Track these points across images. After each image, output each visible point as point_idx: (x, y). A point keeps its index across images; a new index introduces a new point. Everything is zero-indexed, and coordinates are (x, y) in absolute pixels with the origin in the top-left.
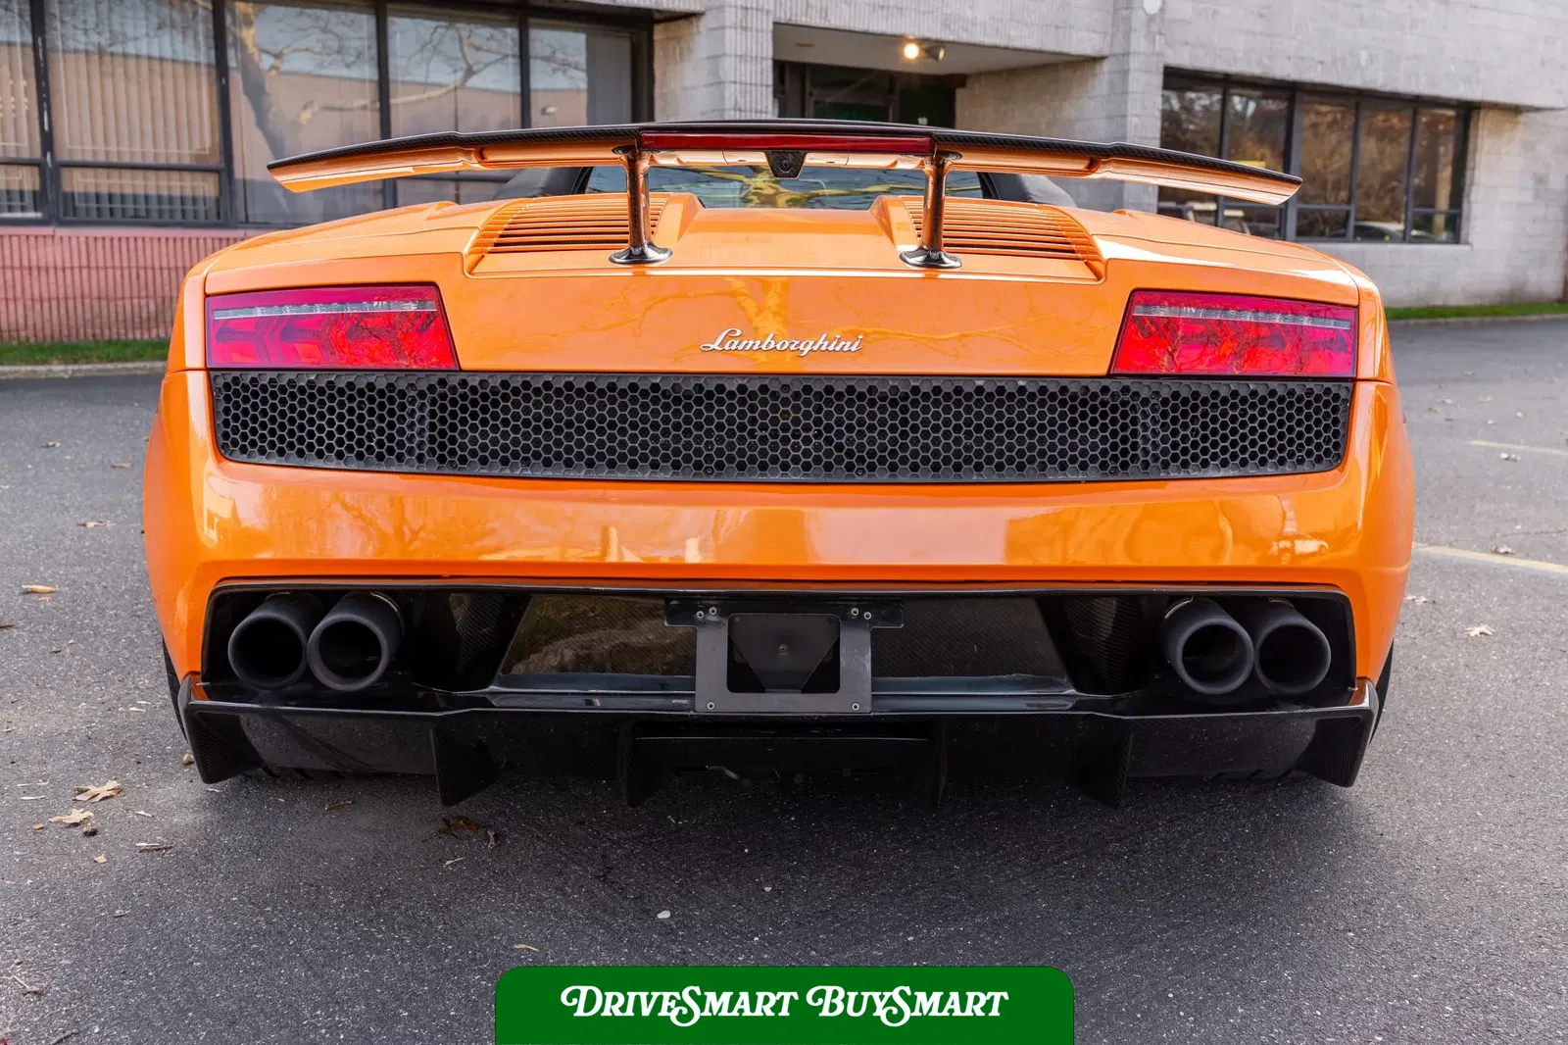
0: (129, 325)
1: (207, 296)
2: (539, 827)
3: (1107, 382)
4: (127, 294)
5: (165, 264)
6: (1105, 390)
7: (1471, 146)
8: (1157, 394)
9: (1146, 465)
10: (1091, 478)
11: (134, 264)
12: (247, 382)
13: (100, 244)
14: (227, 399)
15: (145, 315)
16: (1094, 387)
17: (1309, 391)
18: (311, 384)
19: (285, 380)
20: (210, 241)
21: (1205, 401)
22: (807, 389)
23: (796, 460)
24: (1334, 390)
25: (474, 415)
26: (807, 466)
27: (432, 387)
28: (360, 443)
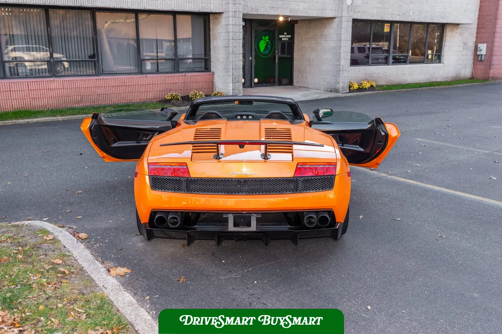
0: (74, 103)
1: (148, 163)
3: (293, 178)
4: (73, 95)
7: (444, 35)
8: (302, 179)
9: (300, 191)
11: (75, 87)
12: (156, 177)
13: (66, 82)
14: (152, 180)
15: (78, 100)
17: (327, 177)
18: (166, 178)
19: (162, 178)
20: (94, 80)
21: (310, 180)
22: (246, 180)
23: (244, 191)
24: (332, 177)
25: (193, 184)
26: (245, 192)
27: (186, 180)
28: (175, 188)
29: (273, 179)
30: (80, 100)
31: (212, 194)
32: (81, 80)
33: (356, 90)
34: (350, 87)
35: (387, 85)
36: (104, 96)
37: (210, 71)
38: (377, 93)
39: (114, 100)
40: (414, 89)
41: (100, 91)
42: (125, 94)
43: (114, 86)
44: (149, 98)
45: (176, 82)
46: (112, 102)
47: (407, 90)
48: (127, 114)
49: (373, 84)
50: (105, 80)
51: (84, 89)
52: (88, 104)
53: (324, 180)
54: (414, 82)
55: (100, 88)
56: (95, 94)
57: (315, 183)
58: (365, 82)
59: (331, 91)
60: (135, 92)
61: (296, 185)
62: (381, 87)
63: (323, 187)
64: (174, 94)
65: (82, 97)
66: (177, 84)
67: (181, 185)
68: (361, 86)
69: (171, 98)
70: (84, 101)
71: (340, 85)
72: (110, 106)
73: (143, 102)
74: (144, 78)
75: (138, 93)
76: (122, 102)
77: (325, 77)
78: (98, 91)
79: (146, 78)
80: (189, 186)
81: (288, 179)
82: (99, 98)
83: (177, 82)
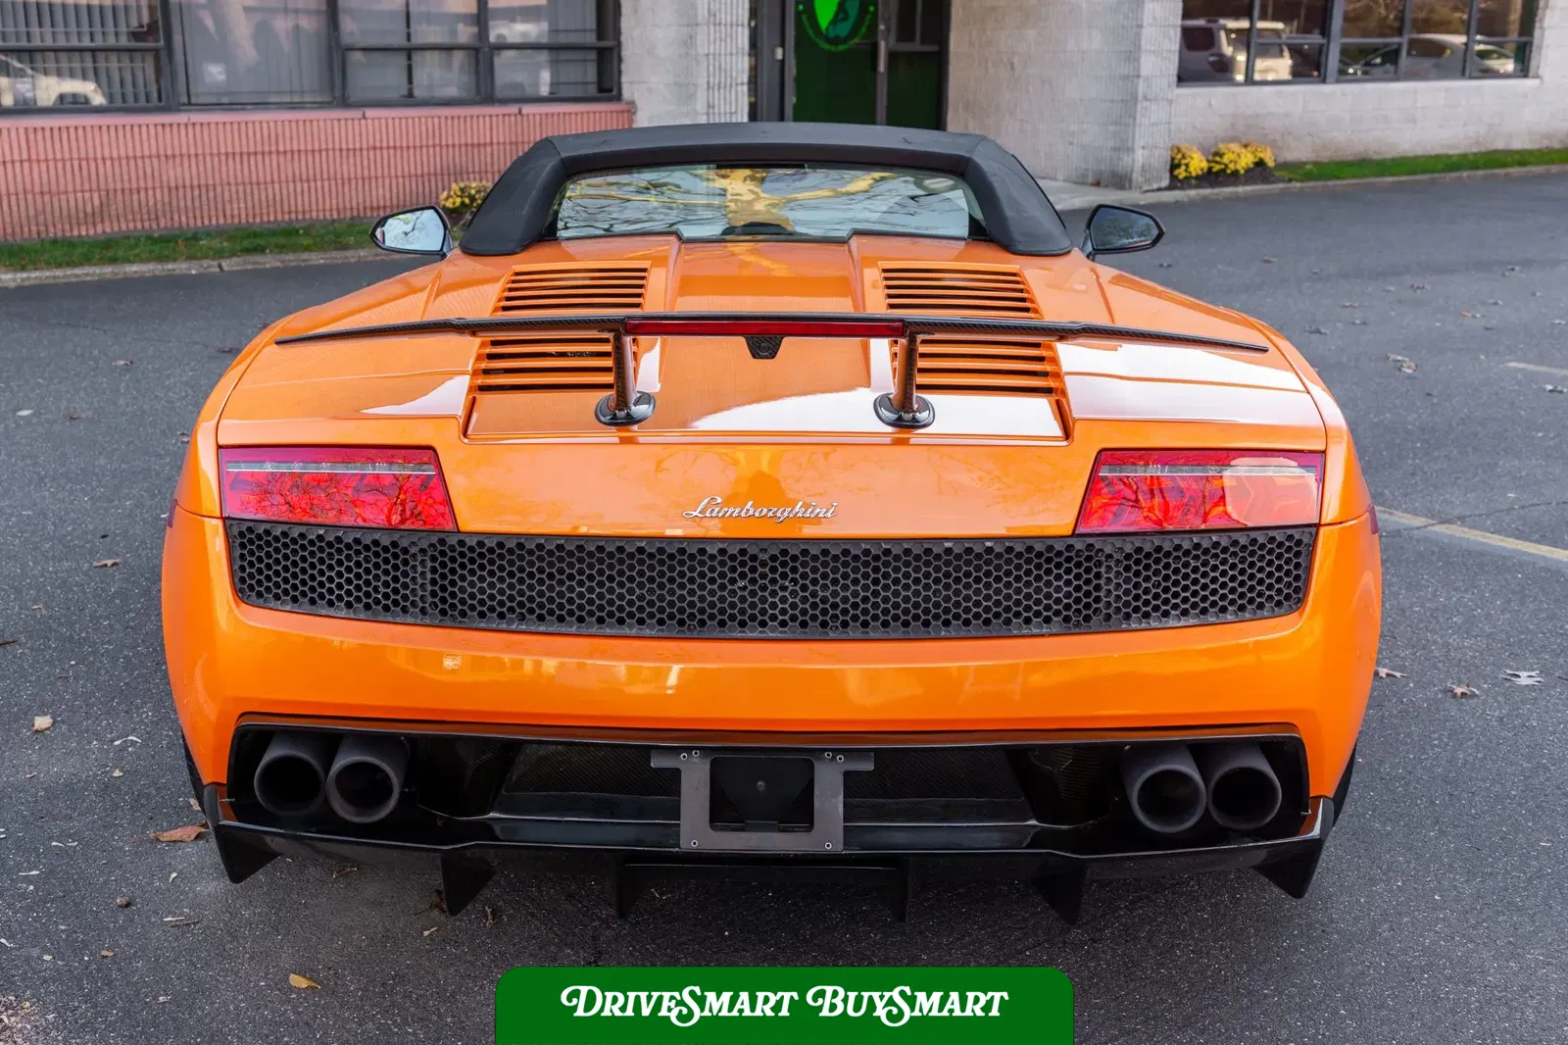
0: (74, 221)
1: (219, 447)
2: (532, 901)
3: (1071, 541)
4: (70, 188)
5: (107, 155)
6: (1070, 548)
8: (1121, 549)
9: (1108, 617)
10: (1054, 631)
11: (76, 155)
12: (261, 532)
13: (40, 135)
14: (243, 546)
15: (89, 210)
16: (1059, 546)
17: (1272, 540)
18: (320, 538)
19: (295, 533)
20: (152, 127)
21: (1168, 554)
22: (784, 552)
23: (773, 618)
24: (1297, 537)
25: (472, 572)
26: (783, 624)
27: (432, 545)
28: (368, 595)
29: (948, 545)
30: (97, 210)
31: (584, 631)
32: (100, 127)
33: (1197, 178)
34: (1174, 166)
35: (1316, 164)
36: (196, 193)
37: (619, 98)
38: (1283, 193)
39: (236, 212)
40: (1425, 177)
41: (179, 175)
42: (277, 186)
43: (234, 154)
44: (375, 205)
45: (482, 141)
46: (229, 221)
47: (1400, 182)
48: (282, 262)
49: (1262, 155)
50: (198, 127)
51: (113, 165)
52: (131, 225)
53: (1252, 554)
54: (1419, 151)
55: (178, 160)
56: (158, 184)
57: (1195, 570)
58: (1235, 147)
59: (1097, 184)
60: (318, 177)
61: (1088, 582)
62: (1294, 170)
63: (1242, 596)
64: (474, 185)
65: (104, 199)
66: (489, 149)
67: (405, 574)
68: (1217, 162)
69: (463, 203)
70: (113, 213)
71: (1133, 160)
72: (221, 232)
73: (352, 218)
74: (356, 122)
75: (333, 183)
76: (265, 219)
77: (1073, 127)
78: (172, 173)
79: (363, 122)
80: (453, 583)
81: (1039, 547)
82: (174, 203)
83: (488, 140)
